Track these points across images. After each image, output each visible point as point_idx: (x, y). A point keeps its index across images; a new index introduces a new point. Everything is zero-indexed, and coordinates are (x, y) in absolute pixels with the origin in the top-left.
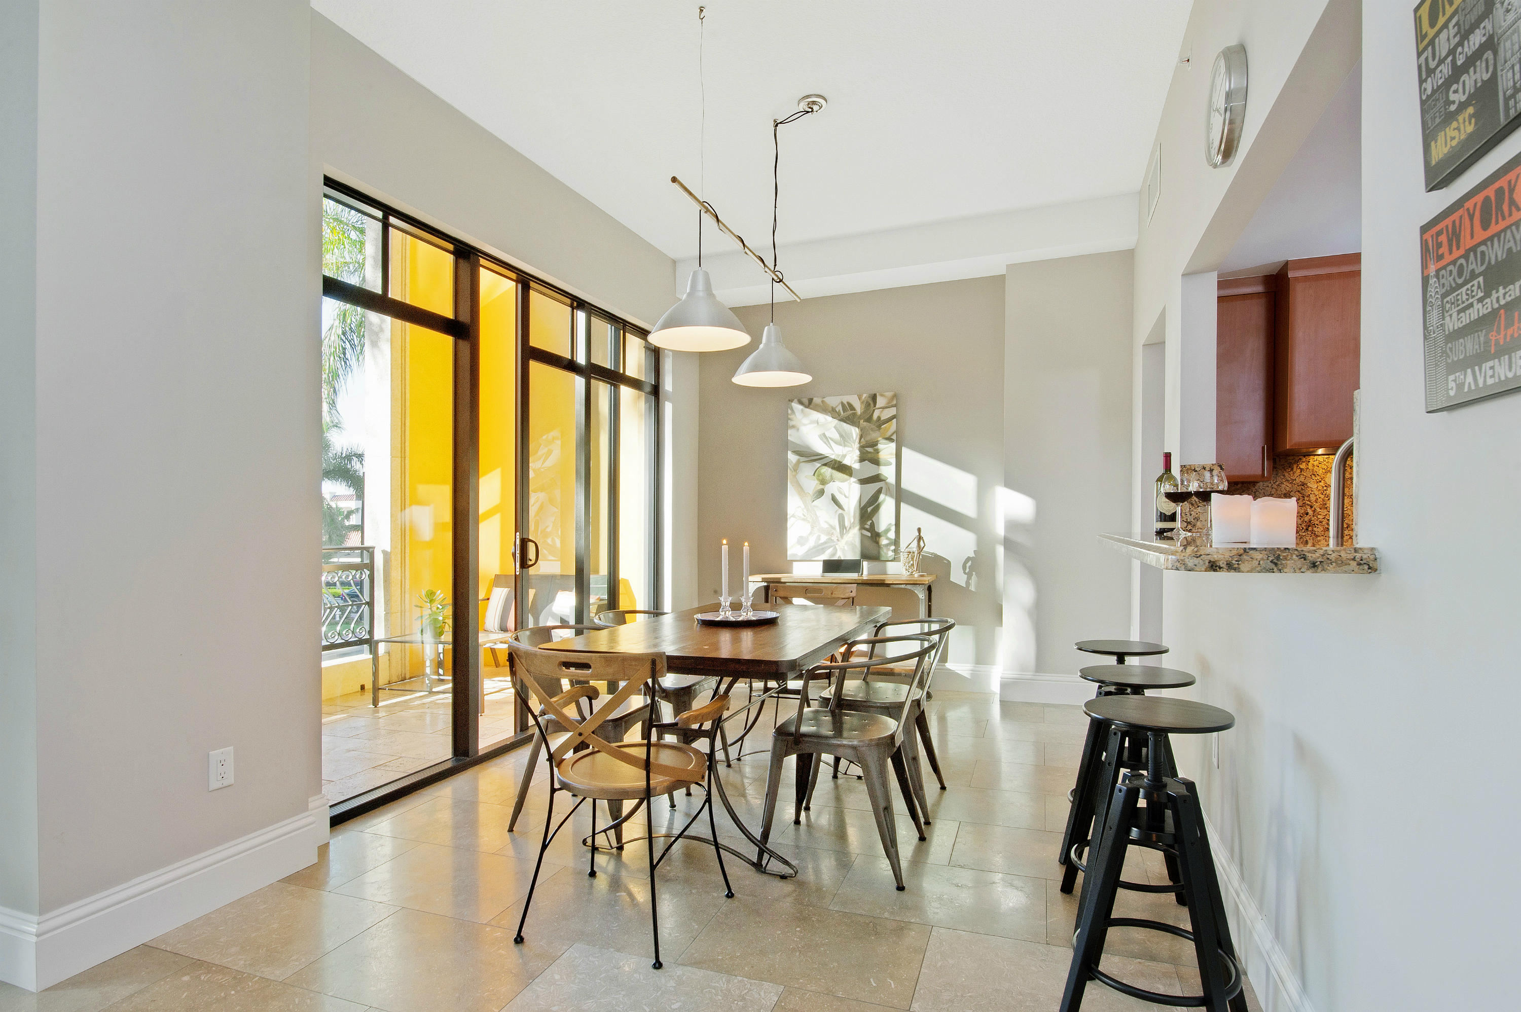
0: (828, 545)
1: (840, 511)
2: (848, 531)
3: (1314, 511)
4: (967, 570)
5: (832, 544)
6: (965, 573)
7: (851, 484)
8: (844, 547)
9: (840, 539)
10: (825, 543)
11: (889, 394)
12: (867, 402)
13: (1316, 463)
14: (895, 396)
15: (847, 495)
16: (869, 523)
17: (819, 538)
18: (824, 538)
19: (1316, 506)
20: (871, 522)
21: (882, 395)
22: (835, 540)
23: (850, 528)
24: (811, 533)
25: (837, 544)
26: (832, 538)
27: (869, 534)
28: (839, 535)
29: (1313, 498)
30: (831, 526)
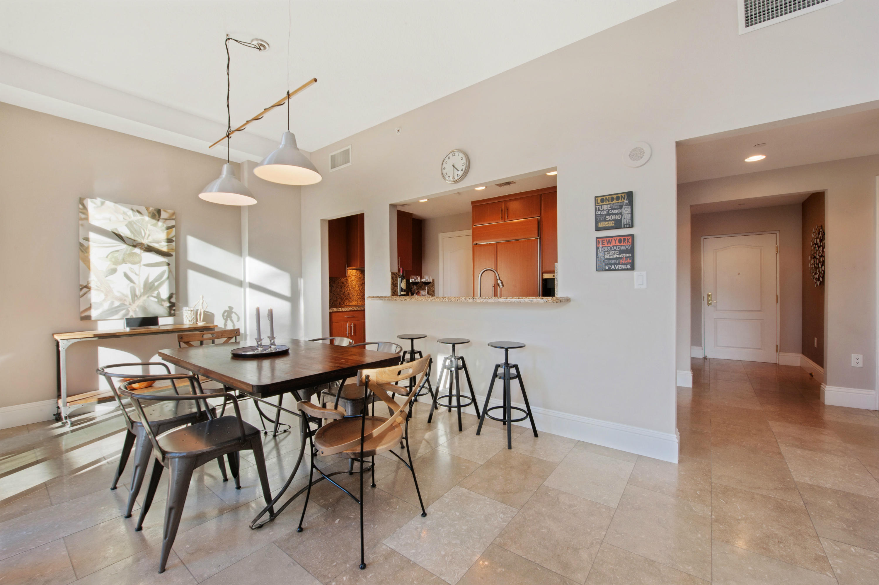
0: (122, 308)
1: (132, 284)
2: (138, 298)
3: (350, 289)
4: (225, 317)
5: (125, 307)
6: (224, 319)
7: (141, 266)
8: (135, 309)
9: (132, 304)
10: (118, 307)
11: (171, 211)
12: (153, 213)
13: (350, 272)
14: (174, 214)
15: (138, 273)
16: (156, 292)
17: (112, 303)
18: (117, 303)
19: (350, 287)
20: (157, 292)
21: (165, 211)
22: (128, 304)
23: (141, 296)
24: (104, 300)
25: (129, 307)
26: (125, 303)
27: (156, 300)
28: (131, 301)
29: (349, 285)
30: (123, 295)
